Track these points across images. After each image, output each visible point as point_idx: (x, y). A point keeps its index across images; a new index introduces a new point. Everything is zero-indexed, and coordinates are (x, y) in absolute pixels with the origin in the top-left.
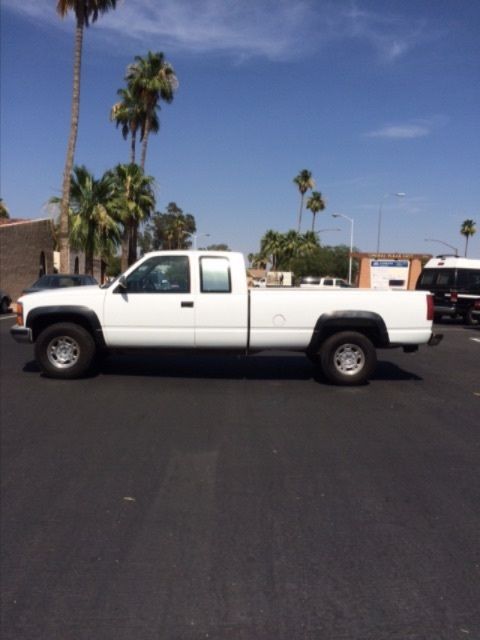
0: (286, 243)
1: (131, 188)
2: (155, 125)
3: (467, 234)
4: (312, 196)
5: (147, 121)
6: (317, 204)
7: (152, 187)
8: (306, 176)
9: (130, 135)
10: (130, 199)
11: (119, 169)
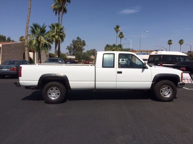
0: (112, 48)
1: (57, 31)
2: (65, 11)
3: (170, 44)
4: (120, 33)
5: (62, 9)
6: (121, 36)
7: (64, 30)
8: (118, 27)
9: (58, 14)
10: (56, 34)
11: (52, 25)
